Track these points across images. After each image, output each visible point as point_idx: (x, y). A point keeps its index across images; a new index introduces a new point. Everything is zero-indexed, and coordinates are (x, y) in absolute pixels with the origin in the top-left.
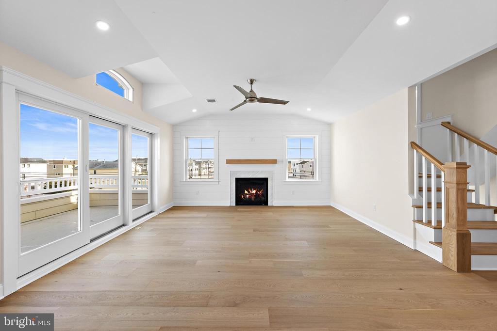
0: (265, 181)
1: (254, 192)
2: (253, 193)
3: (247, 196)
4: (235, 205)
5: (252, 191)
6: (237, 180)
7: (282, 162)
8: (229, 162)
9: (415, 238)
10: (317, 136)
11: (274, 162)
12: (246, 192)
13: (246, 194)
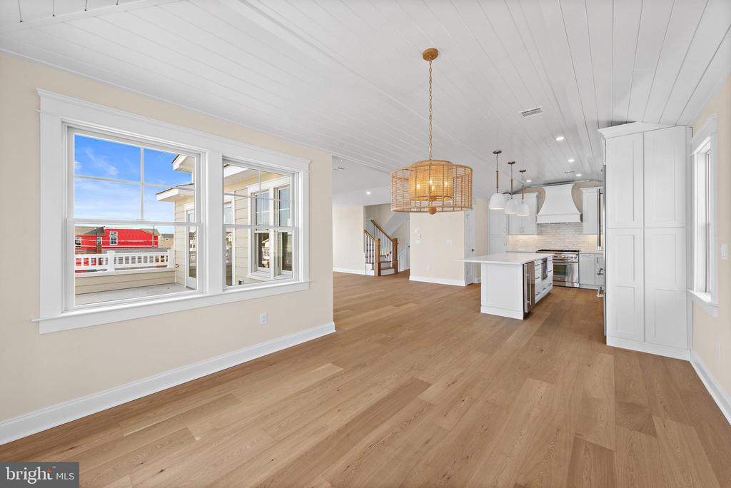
9: (366, 270)
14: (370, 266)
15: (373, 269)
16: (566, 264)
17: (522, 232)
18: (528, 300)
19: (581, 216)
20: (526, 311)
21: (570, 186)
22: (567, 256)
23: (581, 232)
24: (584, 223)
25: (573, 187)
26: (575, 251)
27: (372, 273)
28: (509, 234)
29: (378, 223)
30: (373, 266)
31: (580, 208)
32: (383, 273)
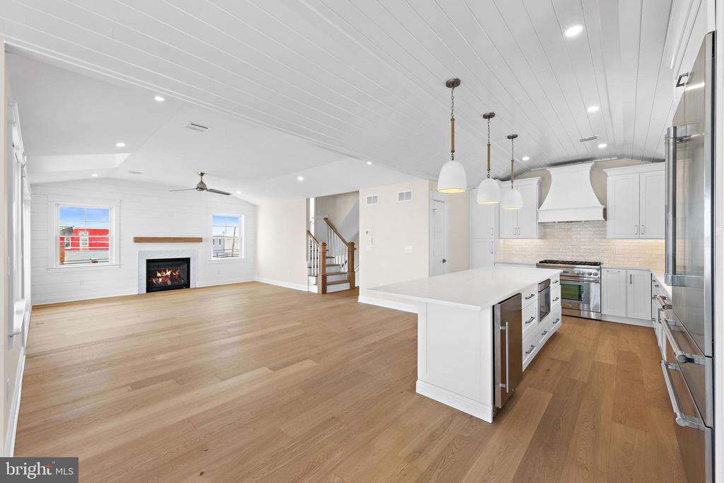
0: (187, 261)
1: (168, 273)
2: (167, 276)
3: (160, 279)
4: (145, 292)
5: (166, 273)
6: (149, 262)
7: (207, 240)
8: (138, 240)
9: (308, 285)
10: (243, 216)
11: (199, 240)
12: (159, 275)
13: (159, 277)
14: (313, 280)
15: (316, 284)
16: (581, 283)
17: (517, 235)
18: (503, 381)
19: (605, 211)
20: (499, 405)
21: (588, 166)
22: (582, 270)
23: (604, 235)
24: (610, 222)
25: (592, 169)
26: (595, 264)
27: (315, 289)
28: (499, 238)
29: (333, 222)
30: (317, 280)
31: (603, 200)
32: (330, 289)
